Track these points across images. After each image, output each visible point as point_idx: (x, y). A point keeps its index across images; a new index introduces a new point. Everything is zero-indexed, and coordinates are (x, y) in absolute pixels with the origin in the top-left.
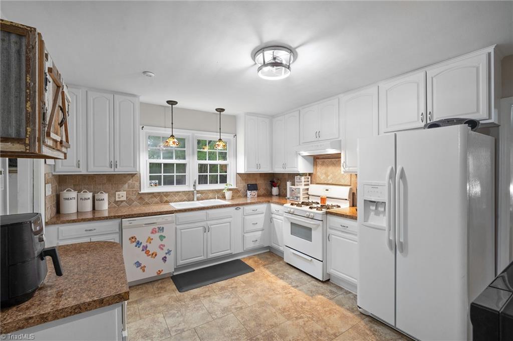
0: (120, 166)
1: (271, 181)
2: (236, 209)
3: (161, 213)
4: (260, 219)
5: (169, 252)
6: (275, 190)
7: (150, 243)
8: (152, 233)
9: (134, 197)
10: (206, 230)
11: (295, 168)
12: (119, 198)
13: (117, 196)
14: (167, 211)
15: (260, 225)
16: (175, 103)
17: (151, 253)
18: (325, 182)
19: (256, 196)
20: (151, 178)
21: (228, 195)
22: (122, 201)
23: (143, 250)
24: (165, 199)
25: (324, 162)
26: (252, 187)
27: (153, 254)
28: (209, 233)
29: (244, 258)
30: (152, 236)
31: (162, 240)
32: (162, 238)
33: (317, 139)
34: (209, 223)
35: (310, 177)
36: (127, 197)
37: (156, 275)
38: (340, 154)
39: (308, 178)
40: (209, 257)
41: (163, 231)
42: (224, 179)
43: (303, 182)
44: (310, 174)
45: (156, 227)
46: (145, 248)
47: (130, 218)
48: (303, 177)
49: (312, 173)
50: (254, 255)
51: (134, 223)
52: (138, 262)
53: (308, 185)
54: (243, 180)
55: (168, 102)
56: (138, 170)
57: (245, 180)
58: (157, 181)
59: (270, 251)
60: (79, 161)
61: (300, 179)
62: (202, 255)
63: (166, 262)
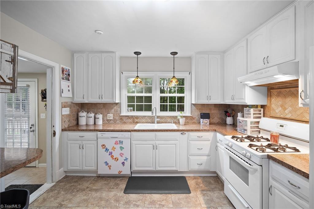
0: (104, 98)
1: (225, 111)
2: (182, 134)
3: (122, 131)
4: (206, 146)
5: (126, 159)
6: (229, 120)
7: (114, 150)
8: (115, 144)
9: (117, 118)
10: (155, 147)
11: (243, 99)
12: (109, 118)
13: (108, 117)
14: (126, 130)
15: (206, 151)
16: (140, 53)
17: (114, 158)
18: (282, 116)
19: (208, 123)
20: (129, 106)
21: (182, 121)
22: (111, 120)
23: (109, 155)
24: (136, 120)
25: (280, 92)
26: (205, 116)
27: (115, 159)
28: (157, 151)
29: (190, 177)
30: (115, 146)
31: (122, 150)
32: (122, 148)
33: (265, 66)
34: (157, 142)
35: (262, 109)
36: (113, 118)
37: (118, 173)
38: (298, 80)
39: (260, 111)
40: (157, 169)
41: (122, 144)
42: (181, 108)
43: (252, 114)
44: (262, 106)
45: (118, 140)
46: (111, 154)
47: (103, 132)
48: (252, 109)
49: (266, 105)
50: (201, 176)
51: (104, 136)
52: (106, 162)
53: (260, 118)
54: (197, 109)
55: (135, 53)
56: (114, 101)
57: (199, 109)
58: (132, 108)
59: (217, 176)
60: (84, 95)
61: (248, 111)
62: (152, 166)
63: (125, 166)
